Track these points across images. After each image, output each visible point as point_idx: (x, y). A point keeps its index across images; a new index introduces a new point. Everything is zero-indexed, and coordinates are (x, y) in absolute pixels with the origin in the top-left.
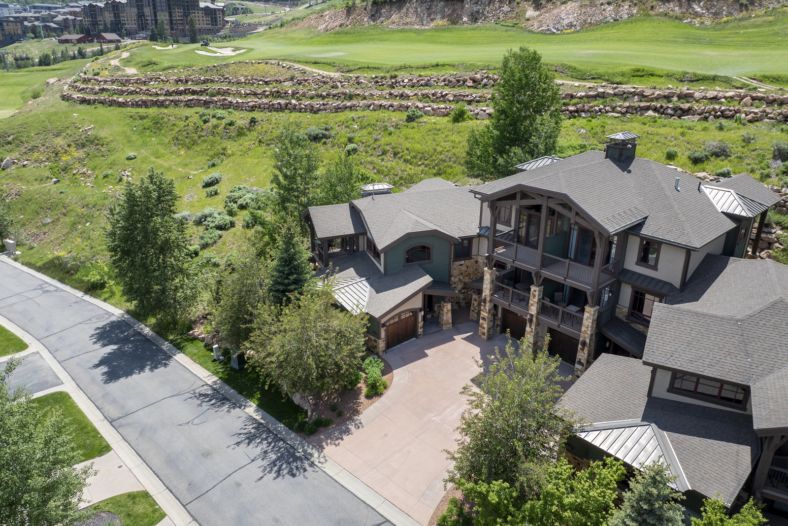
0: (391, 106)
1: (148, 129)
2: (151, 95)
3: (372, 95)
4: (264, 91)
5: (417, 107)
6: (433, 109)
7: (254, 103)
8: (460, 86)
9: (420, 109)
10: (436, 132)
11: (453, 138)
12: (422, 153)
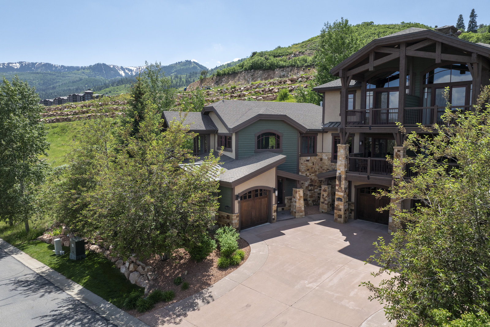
1: (57, 133)
2: (63, 116)
6: (263, 98)
8: (282, 84)
9: (254, 99)
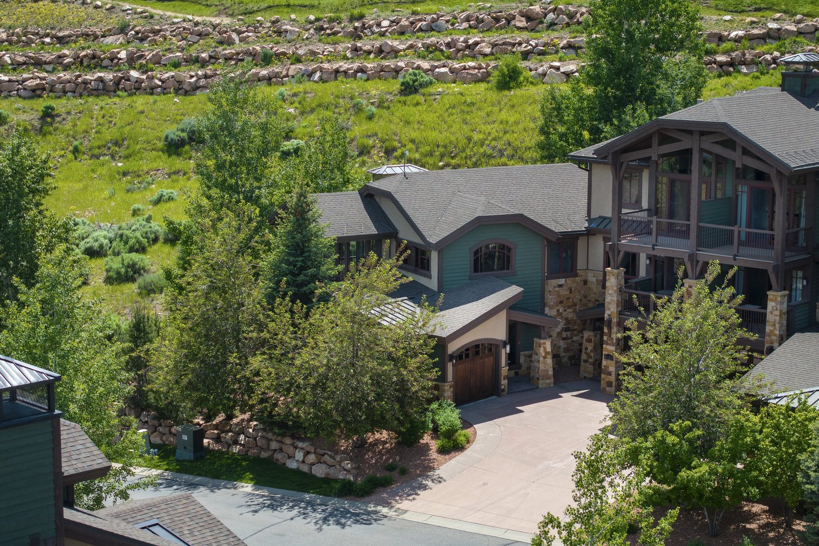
0: (362, 70)
3: (313, 53)
4: (59, 57)
5: (419, 68)
6: (452, 71)
7: (38, 81)
8: (501, 28)
9: (426, 71)
10: (466, 109)
11: (504, 115)
12: (445, 147)
